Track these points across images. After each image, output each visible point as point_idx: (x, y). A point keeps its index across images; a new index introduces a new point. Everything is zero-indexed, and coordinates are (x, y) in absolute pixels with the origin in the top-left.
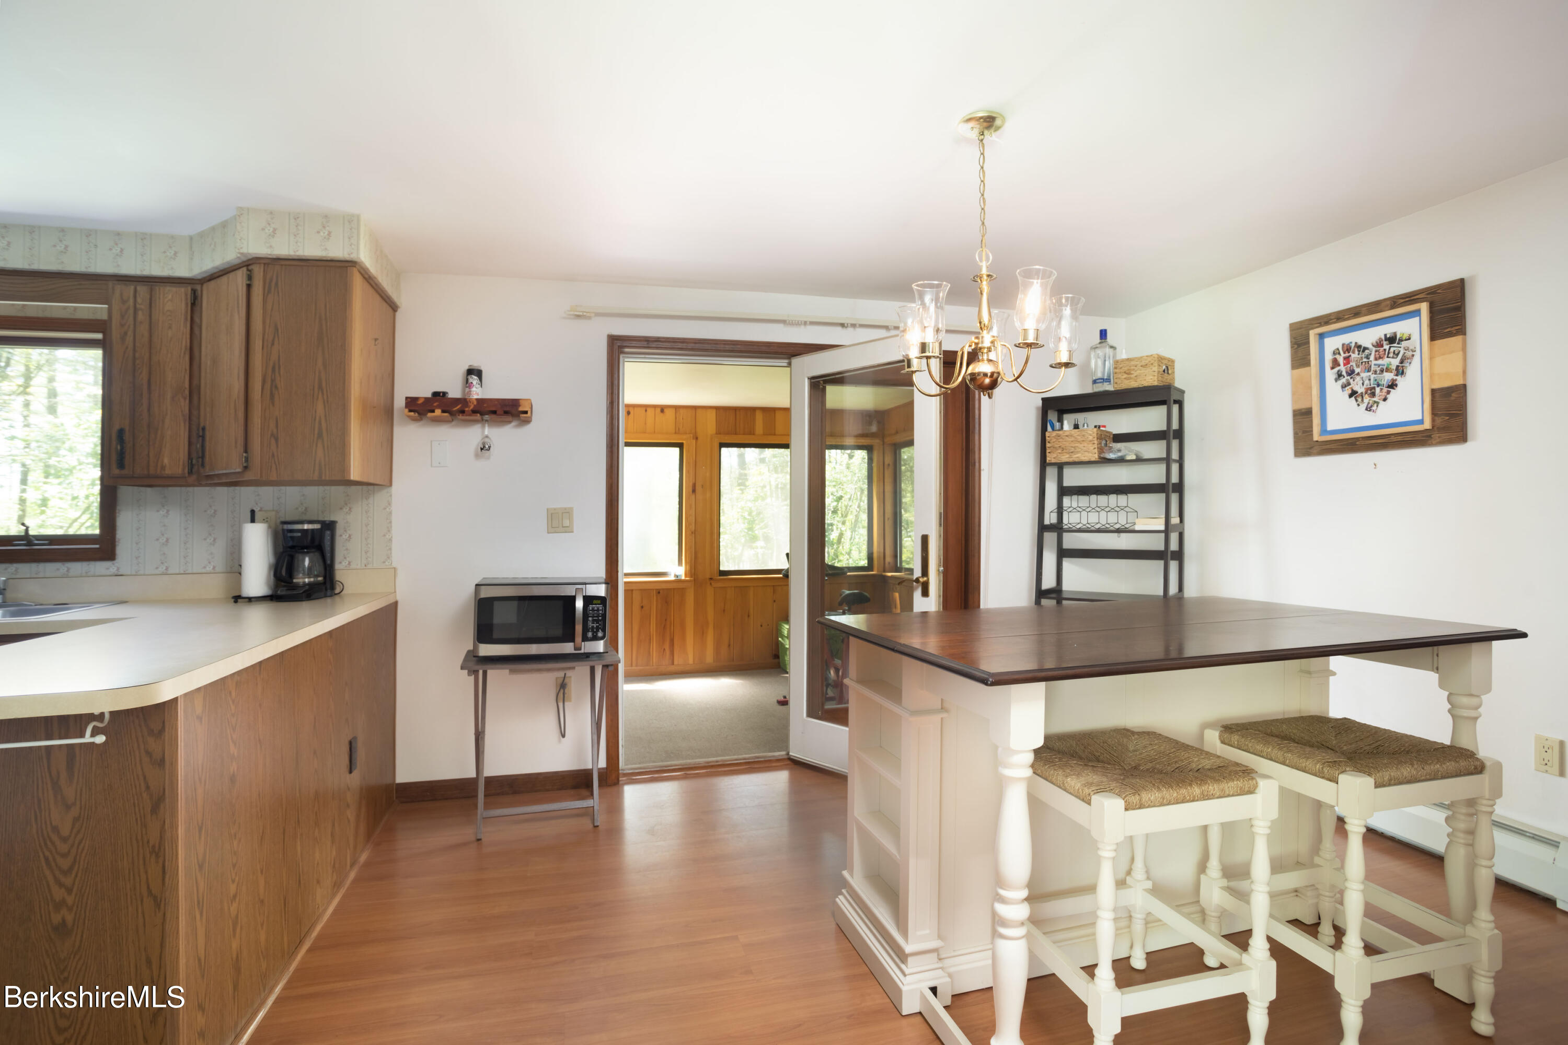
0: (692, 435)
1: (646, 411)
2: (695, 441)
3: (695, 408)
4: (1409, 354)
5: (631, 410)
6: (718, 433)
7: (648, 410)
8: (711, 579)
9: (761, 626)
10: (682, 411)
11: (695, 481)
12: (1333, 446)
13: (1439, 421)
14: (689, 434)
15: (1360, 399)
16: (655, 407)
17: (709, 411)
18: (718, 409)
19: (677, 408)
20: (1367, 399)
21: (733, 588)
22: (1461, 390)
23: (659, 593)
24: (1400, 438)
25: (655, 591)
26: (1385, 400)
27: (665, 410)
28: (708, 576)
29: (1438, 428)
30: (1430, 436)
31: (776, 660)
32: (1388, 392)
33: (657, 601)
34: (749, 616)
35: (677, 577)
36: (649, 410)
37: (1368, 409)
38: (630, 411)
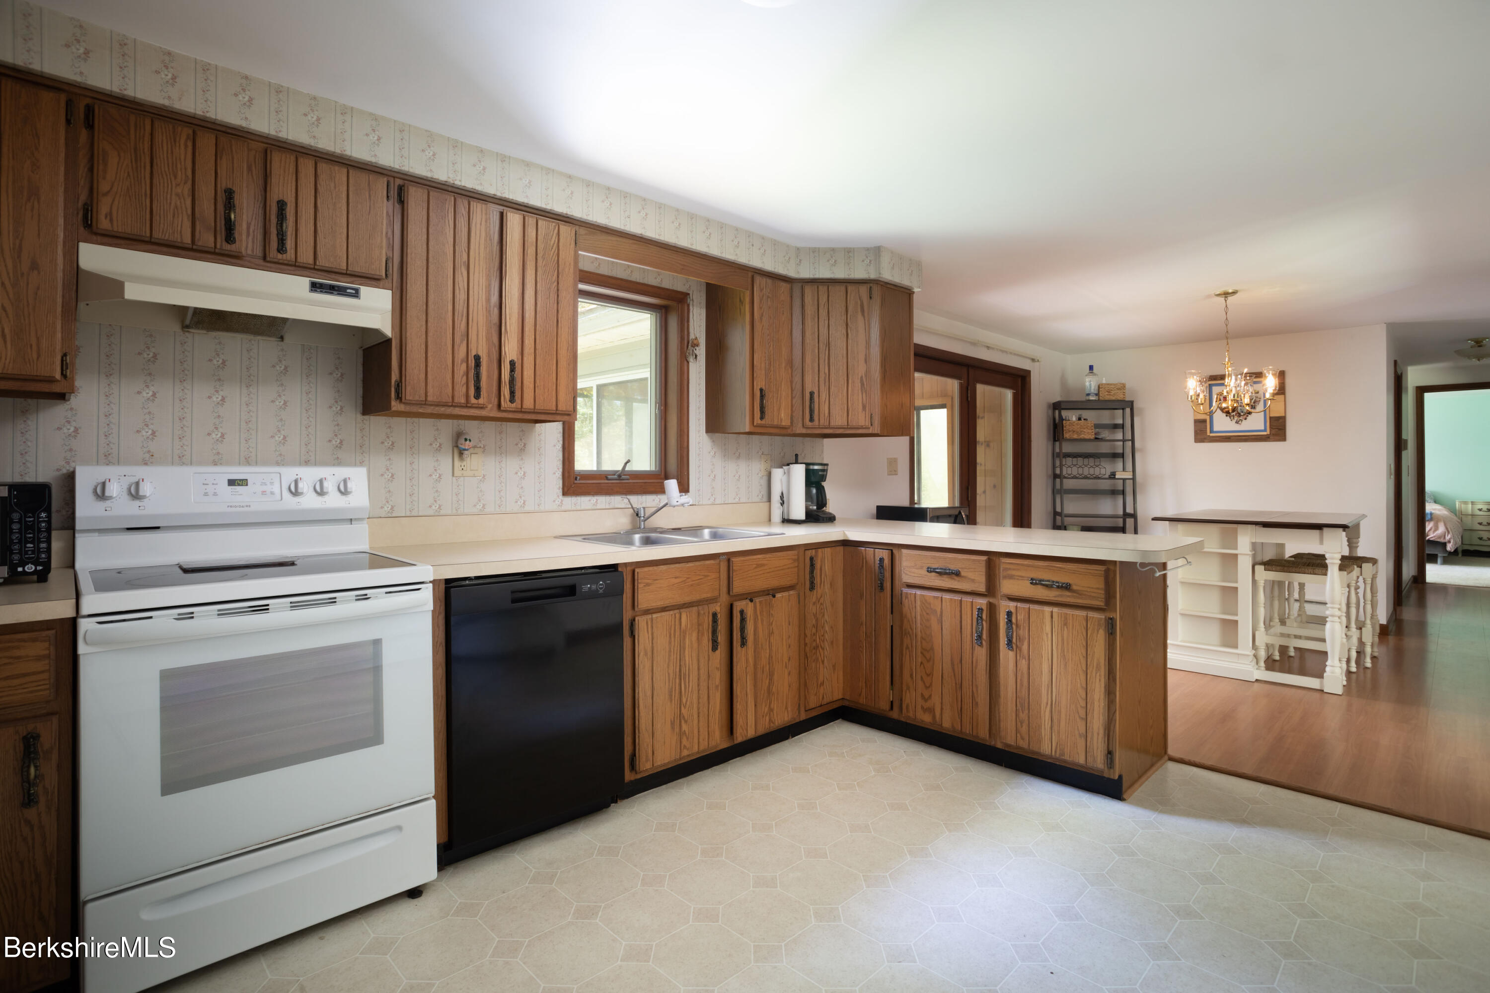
4: (1258, 399)
12: (1218, 439)
13: (1273, 431)
15: (1232, 418)
20: (1236, 418)
22: (1283, 419)
24: (1253, 437)
26: (1246, 419)
29: (1273, 434)
30: (1269, 437)
32: (1247, 416)
37: (1237, 422)
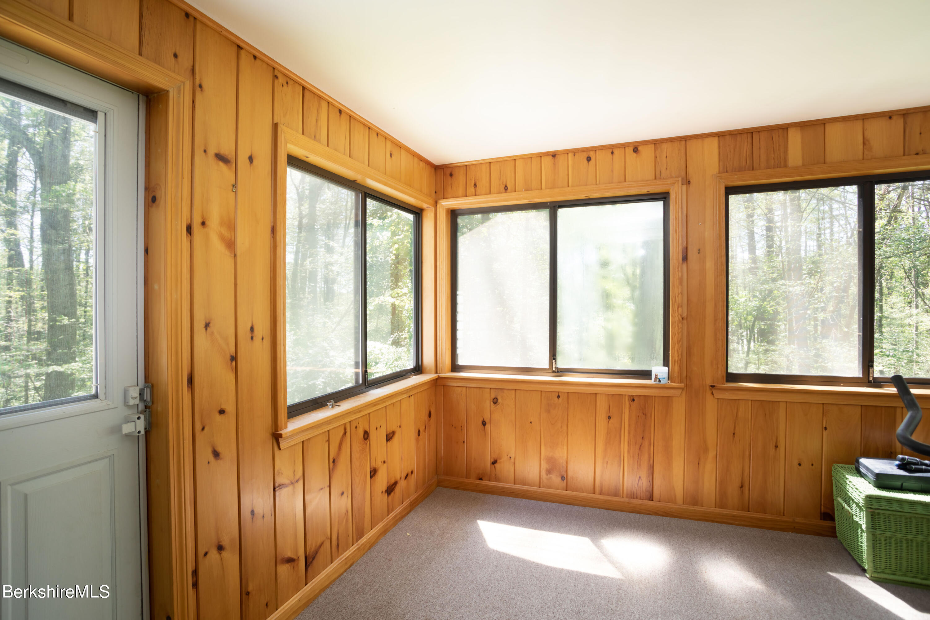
0: (680, 179)
1: (612, 153)
2: (685, 187)
3: (685, 139)
5: (592, 154)
6: (724, 170)
7: (614, 151)
8: (713, 386)
9: (800, 465)
10: (664, 146)
11: (687, 244)
14: (676, 177)
16: (624, 146)
17: (707, 140)
18: (720, 135)
19: (656, 143)
21: (750, 402)
23: (633, 400)
25: (627, 398)
27: (639, 148)
28: (709, 382)
31: (827, 523)
33: (630, 410)
34: (776, 447)
35: (660, 381)
36: (616, 152)
38: (590, 156)
